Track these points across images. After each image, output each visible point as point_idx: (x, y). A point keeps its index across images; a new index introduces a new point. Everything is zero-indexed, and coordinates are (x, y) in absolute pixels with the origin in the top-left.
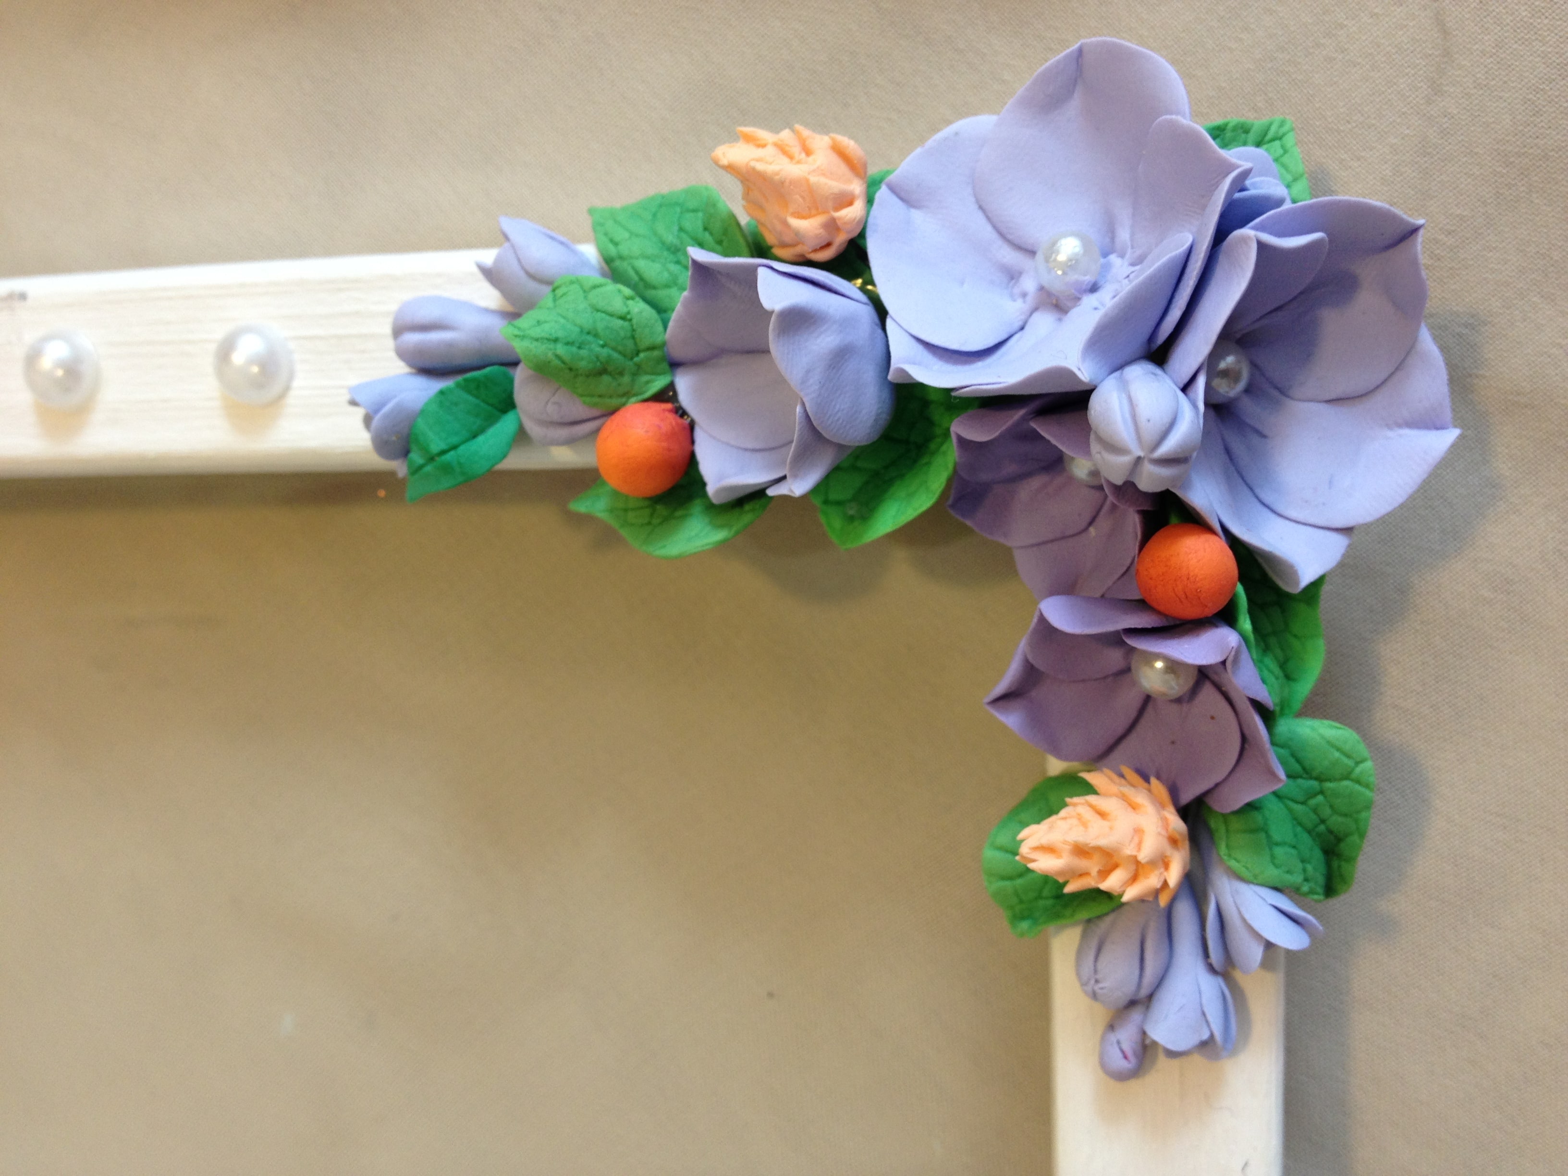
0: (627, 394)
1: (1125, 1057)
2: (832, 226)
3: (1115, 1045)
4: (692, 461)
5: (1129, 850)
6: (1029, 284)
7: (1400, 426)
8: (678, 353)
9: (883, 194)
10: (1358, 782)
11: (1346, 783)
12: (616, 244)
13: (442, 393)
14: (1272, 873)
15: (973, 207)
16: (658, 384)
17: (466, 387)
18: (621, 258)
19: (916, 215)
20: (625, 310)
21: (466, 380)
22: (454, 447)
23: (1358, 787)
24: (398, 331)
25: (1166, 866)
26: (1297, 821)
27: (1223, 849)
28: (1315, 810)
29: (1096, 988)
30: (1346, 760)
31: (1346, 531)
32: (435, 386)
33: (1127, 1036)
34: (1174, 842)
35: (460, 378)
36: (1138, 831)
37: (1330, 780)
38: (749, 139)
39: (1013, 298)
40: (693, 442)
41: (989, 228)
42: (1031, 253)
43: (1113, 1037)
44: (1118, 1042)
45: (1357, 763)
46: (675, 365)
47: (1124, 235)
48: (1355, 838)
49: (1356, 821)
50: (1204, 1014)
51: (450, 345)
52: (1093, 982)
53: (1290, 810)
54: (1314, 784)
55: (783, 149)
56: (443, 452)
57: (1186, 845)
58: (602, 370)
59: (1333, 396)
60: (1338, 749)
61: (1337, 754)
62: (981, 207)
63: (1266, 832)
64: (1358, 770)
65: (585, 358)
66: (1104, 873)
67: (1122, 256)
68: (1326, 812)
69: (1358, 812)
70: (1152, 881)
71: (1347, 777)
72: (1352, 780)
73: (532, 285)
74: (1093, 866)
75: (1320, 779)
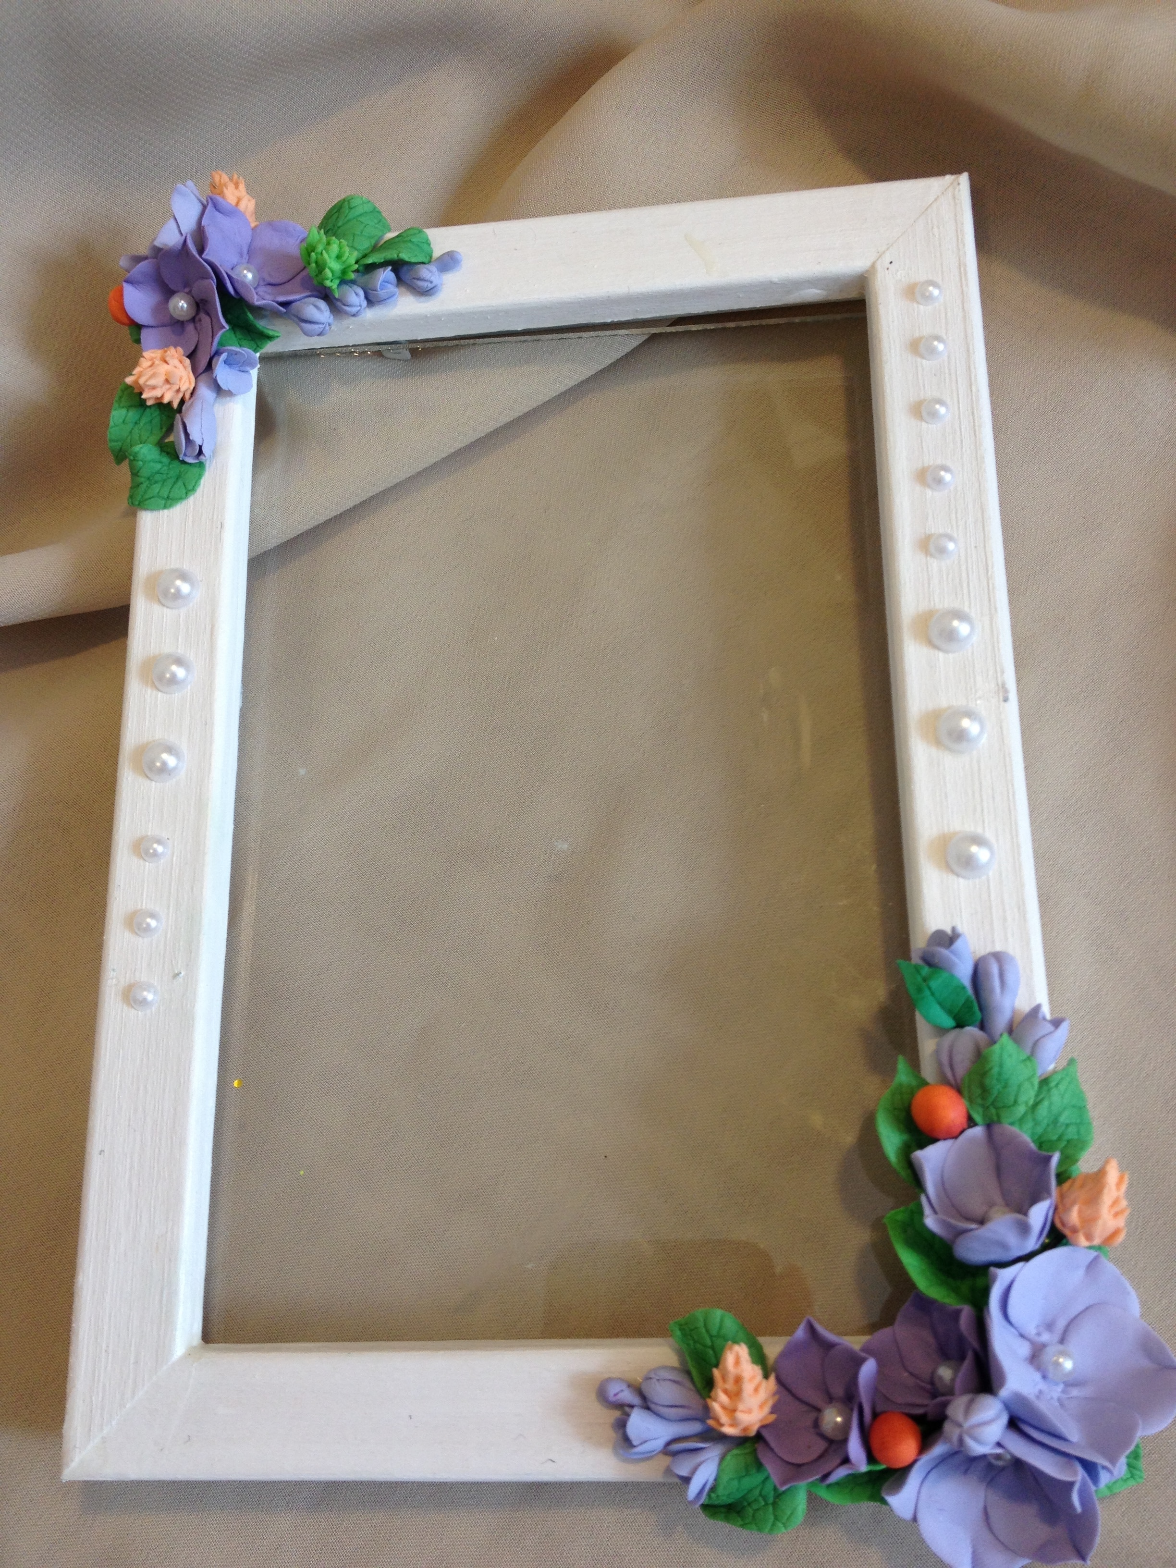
0: (971, 1101)
1: (615, 1395)
2: (1075, 1231)
3: (621, 1389)
4: (934, 1140)
5: (741, 1407)
6: (1045, 1337)
7: (974, 1547)
8: (996, 1129)
9: (1093, 1254)
10: (774, 1525)
11: (772, 1518)
12: (1057, 1085)
13: (964, 988)
14: (725, 1478)
15: (1087, 1304)
16: (977, 1118)
17: (968, 1002)
18: (1049, 1090)
19: (1081, 1272)
20: (1019, 1103)
21: (972, 1002)
22: (933, 994)
23: (770, 1524)
24: (998, 957)
25: (732, 1425)
26: (750, 1491)
27: (735, 1451)
28: (755, 1500)
29: (655, 1380)
30: (786, 1518)
31: (915, 1519)
32: (966, 981)
33: (628, 1396)
34: (745, 1429)
35: (973, 997)
36: (749, 1411)
37: (774, 1509)
38: (1121, 1179)
39: (1037, 1327)
40: (945, 1139)
41: (1076, 1313)
42: (1062, 1341)
43: (624, 1387)
44: (622, 1391)
45: (783, 1524)
46: (989, 1126)
47: (1075, 1392)
48: (741, 1522)
49: (750, 1523)
50: (645, 1442)
51: (992, 991)
52: (658, 1378)
53: (755, 1488)
54: (771, 1500)
55: (1116, 1202)
56: (930, 988)
57: (742, 1435)
58: (985, 1091)
59: (989, 1510)
60: (792, 1514)
61: (789, 1513)
62: (1087, 1309)
63: (746, 1475)
64: (780, 1525)
65: (991, 1082)
66: (726, 1392)
67: (1063, 1392)
68: (755, 1506)
69: (756, 1524)
70: (724, 1418)
71: (776, 1518)
72: (774, 1521)
73: (1030, 1044)
74: (730, 1386)
75: (774, 1504)
